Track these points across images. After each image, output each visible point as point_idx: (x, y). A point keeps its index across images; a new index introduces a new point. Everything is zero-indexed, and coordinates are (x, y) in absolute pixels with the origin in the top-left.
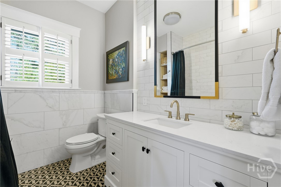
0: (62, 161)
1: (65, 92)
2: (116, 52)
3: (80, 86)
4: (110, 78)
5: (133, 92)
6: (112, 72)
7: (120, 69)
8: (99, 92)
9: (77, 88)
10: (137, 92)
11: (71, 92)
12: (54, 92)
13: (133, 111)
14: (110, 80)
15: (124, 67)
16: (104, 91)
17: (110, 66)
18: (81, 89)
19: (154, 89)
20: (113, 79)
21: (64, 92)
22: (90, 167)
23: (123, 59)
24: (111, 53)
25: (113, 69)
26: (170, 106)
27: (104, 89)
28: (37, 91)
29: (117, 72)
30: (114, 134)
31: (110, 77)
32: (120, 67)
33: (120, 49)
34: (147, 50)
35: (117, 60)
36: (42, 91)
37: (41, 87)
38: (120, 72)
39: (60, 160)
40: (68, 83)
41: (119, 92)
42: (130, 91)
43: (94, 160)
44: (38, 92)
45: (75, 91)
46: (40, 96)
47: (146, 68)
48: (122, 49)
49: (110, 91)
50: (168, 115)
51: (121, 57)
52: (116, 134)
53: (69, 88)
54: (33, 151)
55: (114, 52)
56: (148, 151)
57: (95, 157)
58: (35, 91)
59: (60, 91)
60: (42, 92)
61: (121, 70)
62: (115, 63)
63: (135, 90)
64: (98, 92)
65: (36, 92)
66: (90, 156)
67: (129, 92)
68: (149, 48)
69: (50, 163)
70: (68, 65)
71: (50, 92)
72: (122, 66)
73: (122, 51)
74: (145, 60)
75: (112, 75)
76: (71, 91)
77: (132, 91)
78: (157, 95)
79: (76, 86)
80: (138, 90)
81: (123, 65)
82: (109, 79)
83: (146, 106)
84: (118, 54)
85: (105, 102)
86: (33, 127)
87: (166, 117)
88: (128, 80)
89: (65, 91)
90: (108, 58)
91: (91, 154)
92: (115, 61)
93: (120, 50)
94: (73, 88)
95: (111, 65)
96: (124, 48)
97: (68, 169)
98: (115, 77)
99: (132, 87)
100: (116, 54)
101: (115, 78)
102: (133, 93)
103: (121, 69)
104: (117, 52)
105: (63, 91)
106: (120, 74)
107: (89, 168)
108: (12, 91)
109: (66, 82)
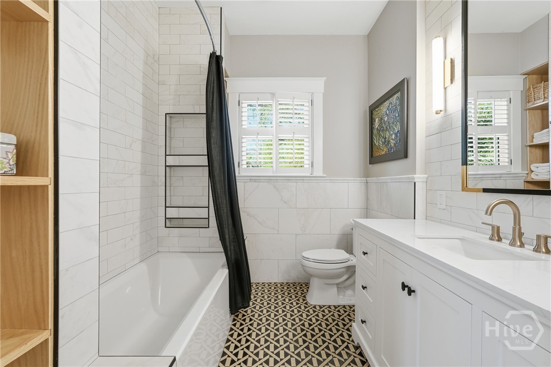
0: (299, 283)
2: (385, 103)
3: (324, 171)
4: (376, 154)
5: (416, 180)
6: (379, 142)
7: (391, 135)
8: (356, 180)
9: (321, 174)
10: (425, 180)
11: (312, 181)
13: (415, 219)
14: (376, 157)
15: (398, 131)
16: (365, 179)
17: (375, 132)
18: (325, 175)
19: (461, 174)
20: (379, 156)
22: (336, 304)
23: (397, 115)
24: (377, 107)
25: (379, 136)
26: (484, 212)
27: (367, 174)
29: (386, 142)
30: (365, 253)
31: (376, 152)
32: (392, 133)
33: (391, 96)
34: (445, 88)
35: (386, 119)
36: (277, 180)
37: (275, 175)
38: (392, 141)
39: (297, 281)
40: (307, 166)
41: (390, 181)
42: (408, 177)
43: (344, 296)
44: (272, 181)
45: (317, 180)
47: (443, 128)
48: (396, 96)
49: (375, 178)
50: (490, 232)
51: (394, 112)
52: (368, 254)
53: (308, 174)
54: (267, 259)
55: (382, 103)
56: (411, 292)
57: (345, 292)
58: (269, 180)
59: (297, 180)
61: (393, 138)
62: (383, 125)
63: (419, 177)
64: (354, 180)
66: (336, 286)
67: (407, 181)
68: (452, 83)
69: (285, 281)
70: (307, 140)
71: (284, 181)
72: (395, 128)
73: (394, 100)
74: (441, 111)
75: (379, 148)
77: (414, 178)
78: (470, 186)
79: (319, 172)
80: (427, 176)
81: (397, 128)
82: (374, 156)
83: (444, 209)
84: (389, 106)
85: (367, 199)
86: (268, 227)
87: (484, 238)
88: (406, 156)
89: (303, 180)
90: (372, 117)
91: (337, 284)
92: (384, 120)
93: (392, 98)
94: (315, 174)
95: (377, 129)
96: (398, 94)
97: (305, 297)
98: (384, 151)
99: (413, 170)
100: (384, 108)
101: (383, 153)
102: (415, 183)
103: (393, 136)
104: (387, 104)
105: (300, 180)
106: (392, 145)
107: (334, 306)
108: (248, 180)
109: (305, 166)
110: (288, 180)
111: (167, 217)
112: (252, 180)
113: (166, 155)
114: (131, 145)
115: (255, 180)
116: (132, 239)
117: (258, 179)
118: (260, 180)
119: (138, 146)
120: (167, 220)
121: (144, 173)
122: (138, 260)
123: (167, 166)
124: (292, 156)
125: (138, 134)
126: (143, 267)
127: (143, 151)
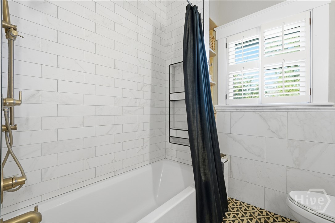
1: (298, 111)
9: (325, 102)
11: (310, 111)
12: (278, 111)
18: (333, 104)
21: (296, 111)
28: (257, 109)
36: (263, 109)
40: (304, 94)
44: (257, 111)
45: (319, 109)
46: (260, 115)
53: (305, 103)
58: (255, 109)
59: (288, 109)
60: (262, 111)
65: (256, 111)
70: (304, 64)
71: (272, 111)
76: (310, 109)
79: (321, 100)
86: (253, 154)
89: (297, 109)
94: (315, 103)
105: (293, 109)
108: (234, 109)
109: (301, 94)
110: (277, 109)
111: (170, 136)
112: (238, 109)
113: (170, 93)
114: (142, 88)
115: (241, 109)
116: (142, 149)
117: (244, 109)
118: (246, 109)
119: (148, 89)
120: (170, 137)
121: (153, 106)
122: (148, 162)
123: (171, 101)
124: (281, 84)
125: (148, 80)
126: (149, 167)
127: (153, 91)
